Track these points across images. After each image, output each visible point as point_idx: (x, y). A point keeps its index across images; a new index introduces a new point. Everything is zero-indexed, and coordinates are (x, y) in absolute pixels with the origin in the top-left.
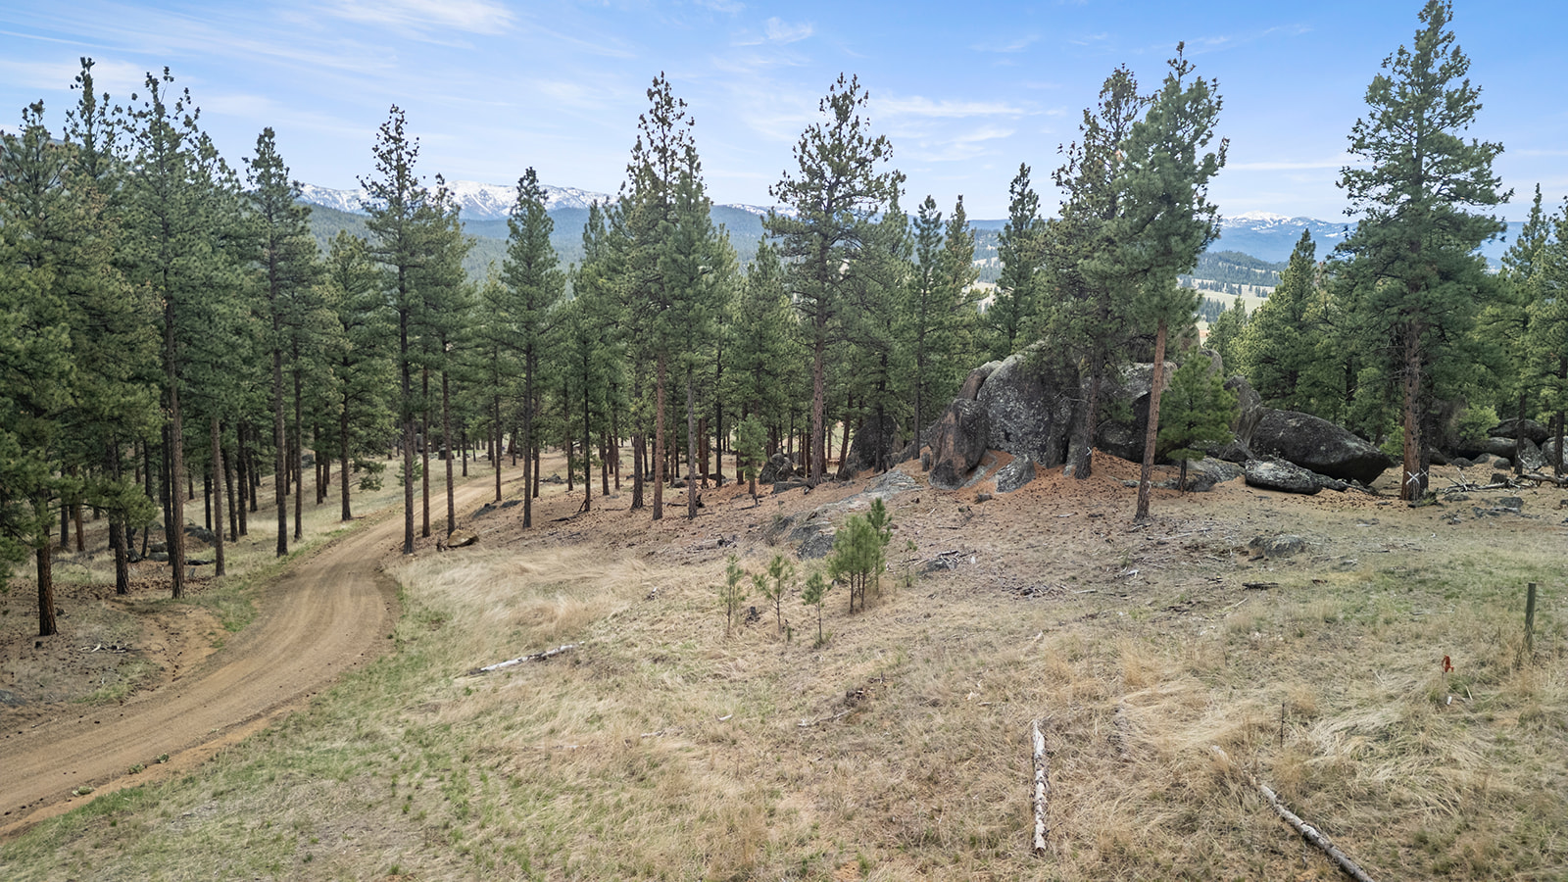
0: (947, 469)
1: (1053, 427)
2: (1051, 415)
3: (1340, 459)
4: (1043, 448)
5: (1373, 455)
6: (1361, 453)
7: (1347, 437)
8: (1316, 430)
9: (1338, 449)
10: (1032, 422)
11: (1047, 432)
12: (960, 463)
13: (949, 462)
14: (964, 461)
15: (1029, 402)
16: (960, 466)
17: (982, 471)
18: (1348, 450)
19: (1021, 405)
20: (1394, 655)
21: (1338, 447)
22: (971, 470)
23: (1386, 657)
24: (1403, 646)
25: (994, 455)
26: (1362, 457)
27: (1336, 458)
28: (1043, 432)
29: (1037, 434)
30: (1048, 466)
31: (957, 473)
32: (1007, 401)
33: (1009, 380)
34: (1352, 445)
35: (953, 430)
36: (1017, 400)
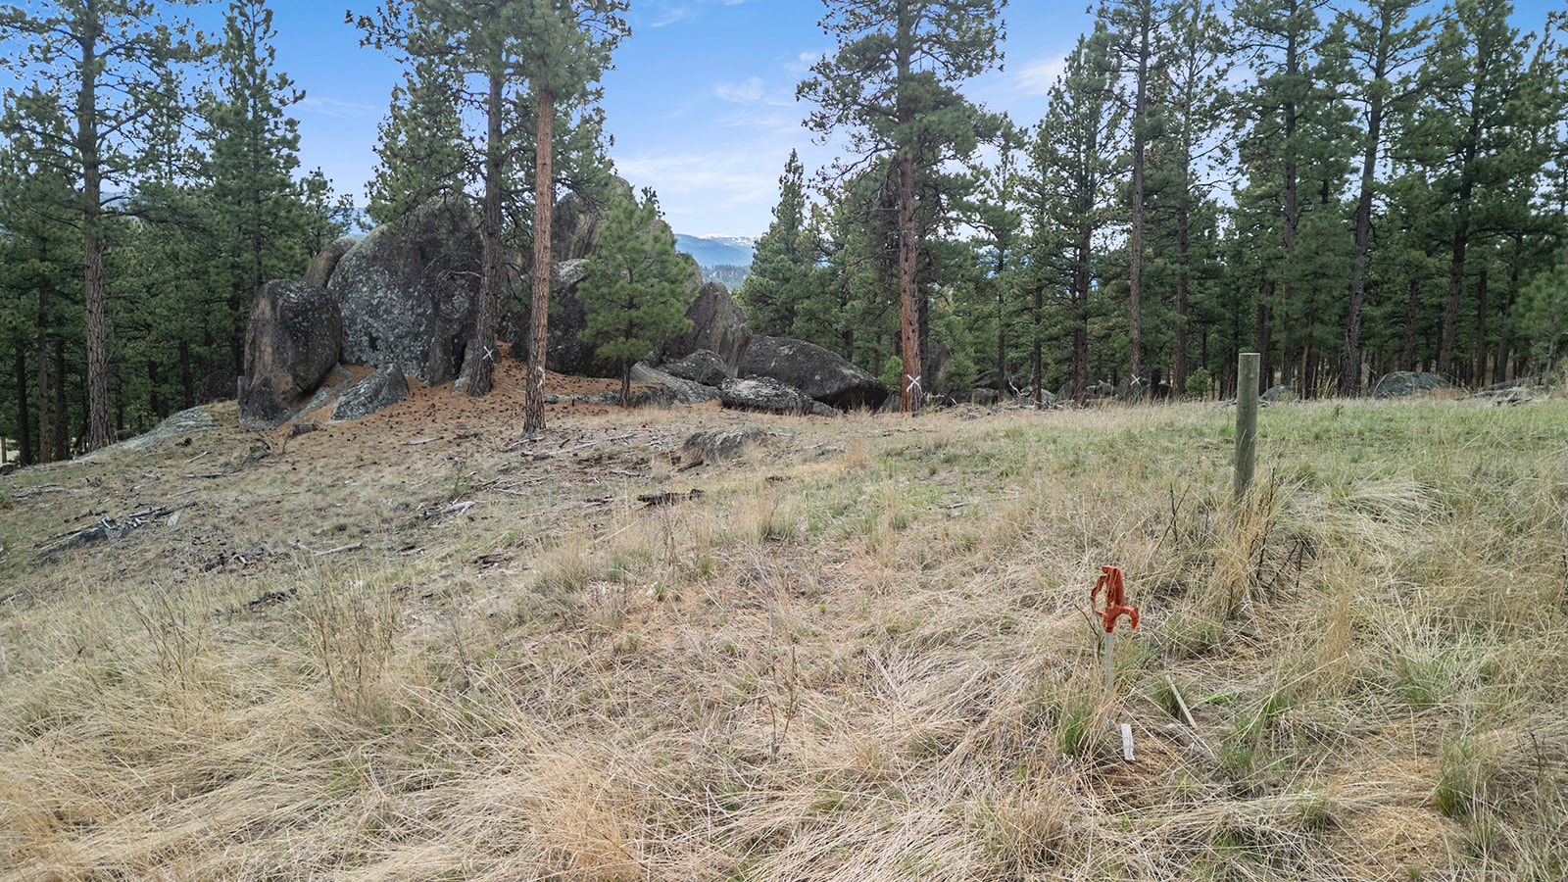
0: (261, 393)
1: (439, 323)
2: (436, 306)
3: (835, 388)
4: (425, 356)
5: (870, 384)
6: (857, 381)
7: (842, 364)
8: (809, 357)
9: (834, 377)
10: (409, 317)
11: (430, 332)
12: (285, 382)
13: (266, 383)
14: (290, 378)
15: (405, 287)
16: (283, 387)
17: (323, 394)
18: (844, 377)
19: (394, 295)
20: (922, 597)
21: (834, 375)
22: (307, 393)
23: (902, 606)
24: (939, 574)
25: (349, 371)
26: (859, 385)
27: (833, 387)
28: (426, 332)
29: (416, 337)
30: (433, 384)
31: (279, 399)
32: (373, 290)
33: (375, 257)
34: (848, 372)
35: (269, 328)
36: (388, 287)
